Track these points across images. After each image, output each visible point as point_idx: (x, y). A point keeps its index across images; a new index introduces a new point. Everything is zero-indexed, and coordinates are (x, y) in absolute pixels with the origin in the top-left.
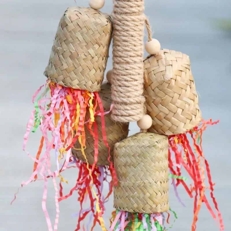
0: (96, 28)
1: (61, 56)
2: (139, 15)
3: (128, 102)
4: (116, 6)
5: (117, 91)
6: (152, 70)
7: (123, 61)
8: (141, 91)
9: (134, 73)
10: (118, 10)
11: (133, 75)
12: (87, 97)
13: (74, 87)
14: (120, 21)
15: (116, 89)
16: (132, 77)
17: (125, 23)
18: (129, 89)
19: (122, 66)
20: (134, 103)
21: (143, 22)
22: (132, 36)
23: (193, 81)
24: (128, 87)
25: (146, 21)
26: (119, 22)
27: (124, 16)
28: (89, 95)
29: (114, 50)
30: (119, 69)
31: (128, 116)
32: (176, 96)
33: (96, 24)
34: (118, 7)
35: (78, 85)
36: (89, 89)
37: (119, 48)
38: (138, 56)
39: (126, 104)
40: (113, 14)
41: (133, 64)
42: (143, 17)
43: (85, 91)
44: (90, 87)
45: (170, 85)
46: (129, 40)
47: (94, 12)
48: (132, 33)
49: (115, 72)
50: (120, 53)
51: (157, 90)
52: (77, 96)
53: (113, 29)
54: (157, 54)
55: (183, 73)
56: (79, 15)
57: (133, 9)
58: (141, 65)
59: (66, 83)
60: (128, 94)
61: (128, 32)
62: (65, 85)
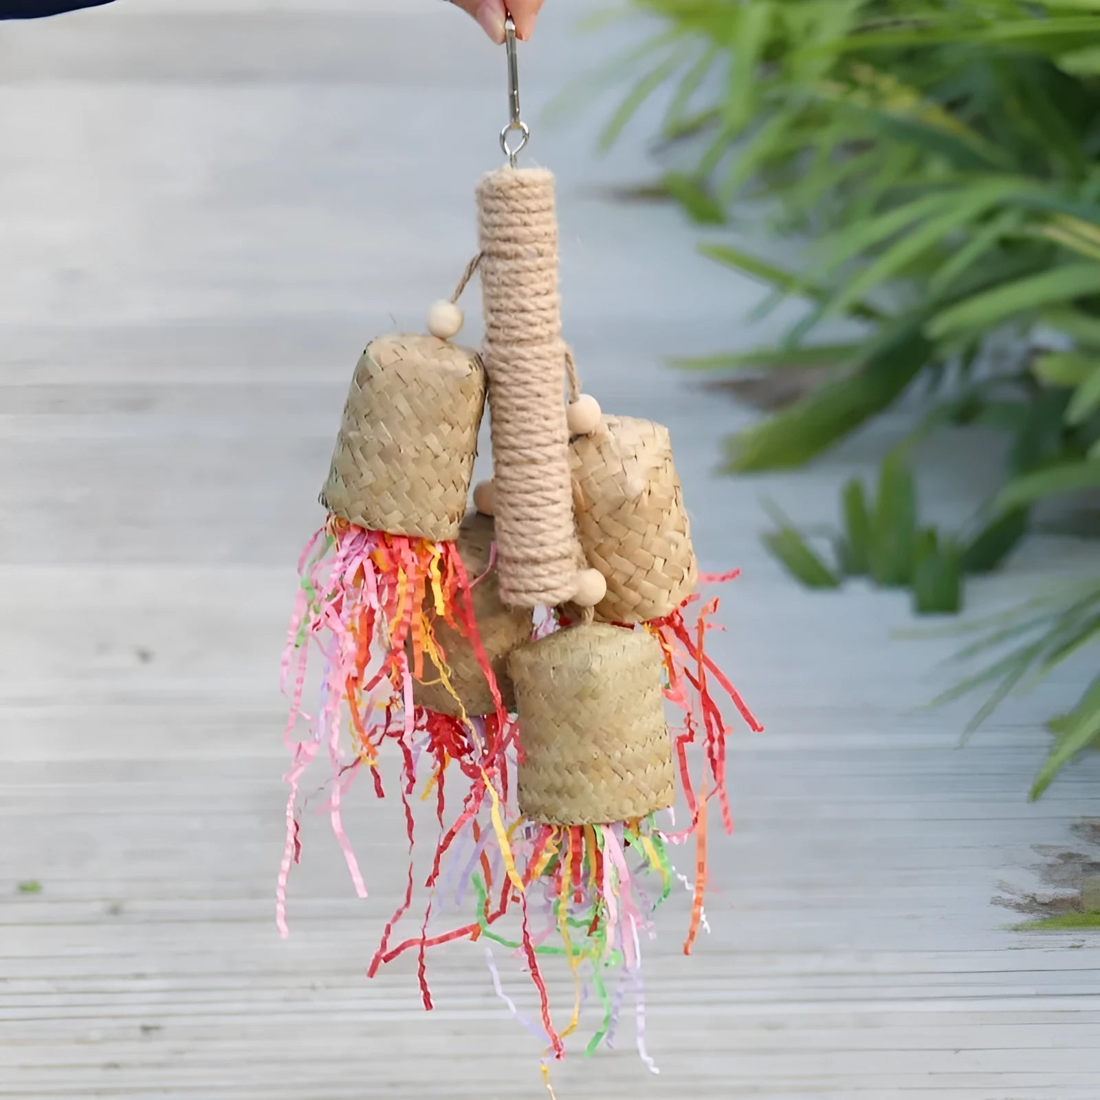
0: (442, 382)
1: (359, 455)
2: (550, 342)
3: (540, 556)
4: (492, 326)
5: (511, 533)
6: (590, 473)
7: (519, 457)
8: (570, 528)
9: (550, 485)
10: (501, 335)
11: (548, 489)
12: (424, 554)
13: (390, 531)
14: (506, 360)
15: (507, 528)
16: (547, 494)
17: (520, 366)
18: (542, 525)
19: (518, 470)
20: (556, 559)
21: (561, 360)
22: (539, 396)
23: (679, 487)
24: (538, 520)
25: (567, 356)
26: (502, 365)
27: (517, 350)
28: (431, 549)
29: (494, 434)
30: (512, 479)
31: (543, 591)
32: (652, 529)
33: (444, 373)
34: (497, 328)
35: (402, 524)
36: (428, 534)
37: (508, 427)
38: (556, 442)
39: (536, 562)
40: (488, 346)
41: (545, 465)
42: (560, 346)
43: (418, 539)
44: (431, 529)
45: (639, 505)
46: (530, 405)
47: (440, 343)
48: (538, 388)
49: (502, 484)
50: (512, 440)
51: (608, 522)
52: (400, 550)
53: (488, 381)
54: (593, 432)
55: (662, 472)
56: (400, 351)
57: (537, 330)
58: (564, 464)
59: (371, 520)
60: (539, 538)
61: (528, 387)
62: (369, 524)
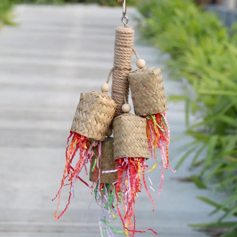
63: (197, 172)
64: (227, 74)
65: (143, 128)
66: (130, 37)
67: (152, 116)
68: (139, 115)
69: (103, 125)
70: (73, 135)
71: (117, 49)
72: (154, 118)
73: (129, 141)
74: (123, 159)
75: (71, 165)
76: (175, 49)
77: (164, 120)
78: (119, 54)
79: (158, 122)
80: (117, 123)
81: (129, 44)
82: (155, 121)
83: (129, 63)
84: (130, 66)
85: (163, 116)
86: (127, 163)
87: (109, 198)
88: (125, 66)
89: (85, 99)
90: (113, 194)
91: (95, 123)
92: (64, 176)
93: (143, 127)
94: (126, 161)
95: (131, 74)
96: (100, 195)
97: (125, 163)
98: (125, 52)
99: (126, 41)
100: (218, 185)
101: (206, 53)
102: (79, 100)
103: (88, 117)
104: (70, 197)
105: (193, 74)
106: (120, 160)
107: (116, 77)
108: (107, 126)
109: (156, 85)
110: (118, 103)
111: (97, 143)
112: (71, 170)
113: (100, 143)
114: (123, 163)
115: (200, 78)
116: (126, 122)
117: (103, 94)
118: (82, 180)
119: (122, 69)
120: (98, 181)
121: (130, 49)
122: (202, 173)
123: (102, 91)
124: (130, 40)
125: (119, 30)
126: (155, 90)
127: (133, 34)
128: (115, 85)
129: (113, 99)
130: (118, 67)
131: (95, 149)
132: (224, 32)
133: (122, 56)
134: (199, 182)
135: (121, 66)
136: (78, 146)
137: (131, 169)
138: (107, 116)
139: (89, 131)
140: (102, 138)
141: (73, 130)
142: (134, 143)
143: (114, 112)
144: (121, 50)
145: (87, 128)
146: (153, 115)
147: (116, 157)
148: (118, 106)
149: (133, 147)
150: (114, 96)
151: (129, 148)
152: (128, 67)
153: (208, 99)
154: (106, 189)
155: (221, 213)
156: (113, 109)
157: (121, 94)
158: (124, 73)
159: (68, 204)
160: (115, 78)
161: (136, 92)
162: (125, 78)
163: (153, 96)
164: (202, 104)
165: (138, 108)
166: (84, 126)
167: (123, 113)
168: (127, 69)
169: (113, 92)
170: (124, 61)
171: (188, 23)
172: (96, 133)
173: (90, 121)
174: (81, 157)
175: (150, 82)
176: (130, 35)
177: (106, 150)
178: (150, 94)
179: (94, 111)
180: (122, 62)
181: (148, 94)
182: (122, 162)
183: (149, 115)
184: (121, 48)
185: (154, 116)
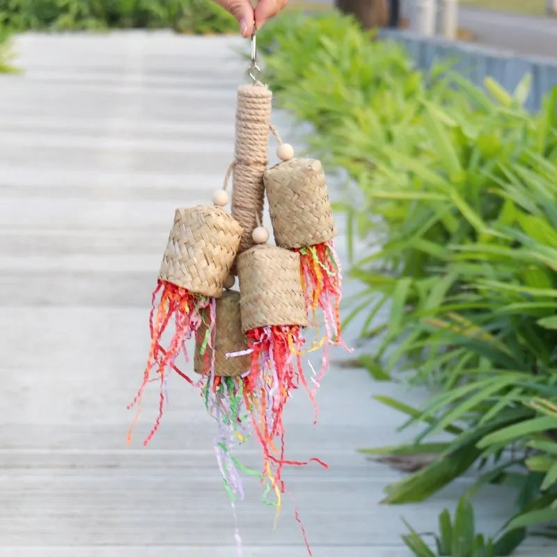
63: (372, 348)
64: (426, 160)
65: (295, 271)
66: (264, 103)
67: (310, 249)
68: (286, 246)
69: (219, 268)
70: (163, 287)
71: (240, 126)
72: (314, 251)
73: (271, 294)
74: (261, 330)
75: (161, 343)
76: (323, 112)
77: (331, 255)
78: (244, 136)
79: (320, 259)
80: (247, 263)
81: (263, 115)
82: (315, 258)
83: (263, 151)
84: (265, 157)
85: (330, 247)
86: (269, 335)
87: (231, 403)
88: (258, 158)
89: (184, 220)
90: (240, 394)
91: (204, 263)
92: (149, 363)
93: (294, 269)
94: (268, 332)
95: (269, 172)
96: (214, 398)
97: (266, 336)
98: (256, 132)
99: (257, 111)
100: (412, 373)
101: (383, 121)
102: (173, 223)
103: (192, 252)
104: (161, 404)
105: (357, 160)
106: (257, 332)
107: (239, 178)
108: (225, 269)
109: (317, 189)
110: (245, 227)
111: (208, 300)
112: (160, 353)
113: (214, 301)
114: (262, 336)
115: (372, 168)
116: (264, 260)
117: (218, 211)
118: (180, 373)
119: (252, 162)
120: (210, 372)
121: (265, 126)
122: (382, 351)
123: (215, 204)
124: (265, 109)
125: (245, 92)
126: (315, 200)
127: (270, 99)
128: (238, 192)
129: (236, 219)
130: (243, 160)
131: (204, 311)
132: (417, 80)
133: (250, 139)
134: (376, 369)
135: (248, 156)
136: (172, 308)
137: (278, 346)
138: (225, 250)
139: (193, 278)
140: (217, 292)
141: (164, 278)
142: (280, 299)
143: (238, 243)
144: (248, 128)
145: (190, 272)
146: (312, 246)
147: (246, 326)
148: (245, 232)
149: (279, 307)
150: (237, 213)
151: (273, 308)
152: (262, 160)
153: (388, 209)
154: (225, 386)
155: (421, 425)
156: (236, 236)
157: (250, 210)
158: (256, 171)
159: (160, 416)
160: (237, 180)
161: (280, 204)
162: (256, 179)
163: (311, 211)
164: (378, 219)
165: (284, 235)
166: (185, 271)
167: (254, 244)
168: (260, 162)
169: (235, 206)
170: (254, 148)
171: (346, 64)
172: (206, 283)
173: (195, 260)
174: (180, 329)
175: (305, 185)
176: (265, 100)
177: (223, 313)
178: (307, 209)
179: (202, 241)
180: (250, 149)
181: (302, 207)
182: (260, 335)
183: (305, 247)
184: (249, 125)
185: (314, 248)
